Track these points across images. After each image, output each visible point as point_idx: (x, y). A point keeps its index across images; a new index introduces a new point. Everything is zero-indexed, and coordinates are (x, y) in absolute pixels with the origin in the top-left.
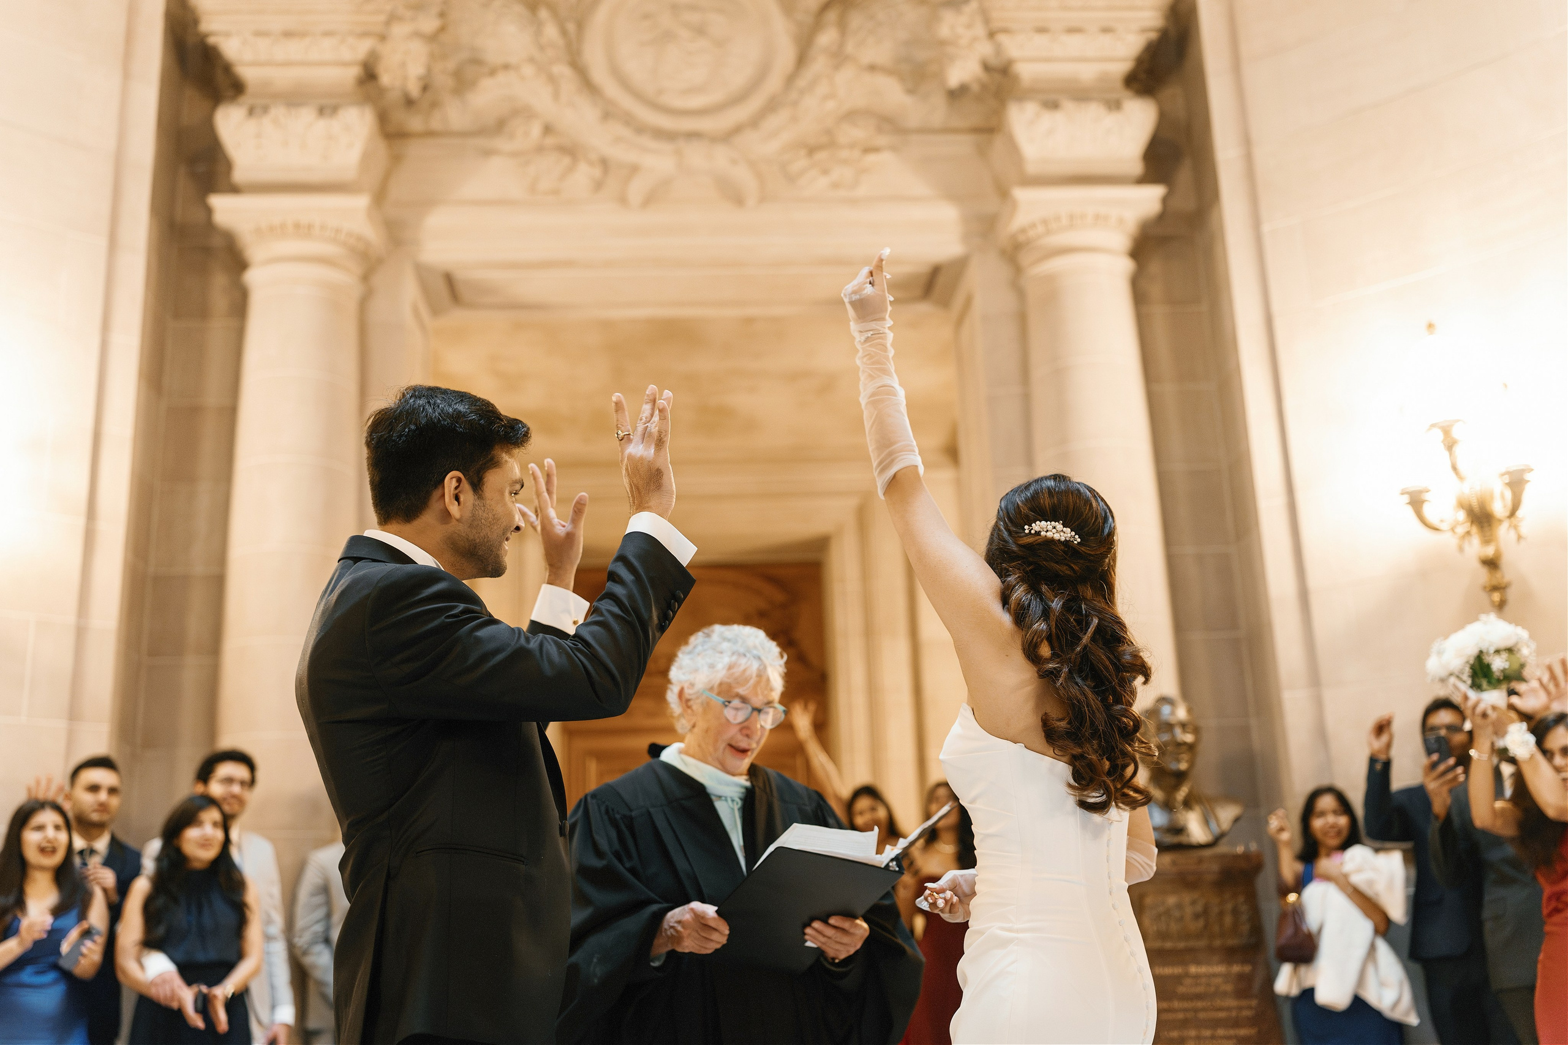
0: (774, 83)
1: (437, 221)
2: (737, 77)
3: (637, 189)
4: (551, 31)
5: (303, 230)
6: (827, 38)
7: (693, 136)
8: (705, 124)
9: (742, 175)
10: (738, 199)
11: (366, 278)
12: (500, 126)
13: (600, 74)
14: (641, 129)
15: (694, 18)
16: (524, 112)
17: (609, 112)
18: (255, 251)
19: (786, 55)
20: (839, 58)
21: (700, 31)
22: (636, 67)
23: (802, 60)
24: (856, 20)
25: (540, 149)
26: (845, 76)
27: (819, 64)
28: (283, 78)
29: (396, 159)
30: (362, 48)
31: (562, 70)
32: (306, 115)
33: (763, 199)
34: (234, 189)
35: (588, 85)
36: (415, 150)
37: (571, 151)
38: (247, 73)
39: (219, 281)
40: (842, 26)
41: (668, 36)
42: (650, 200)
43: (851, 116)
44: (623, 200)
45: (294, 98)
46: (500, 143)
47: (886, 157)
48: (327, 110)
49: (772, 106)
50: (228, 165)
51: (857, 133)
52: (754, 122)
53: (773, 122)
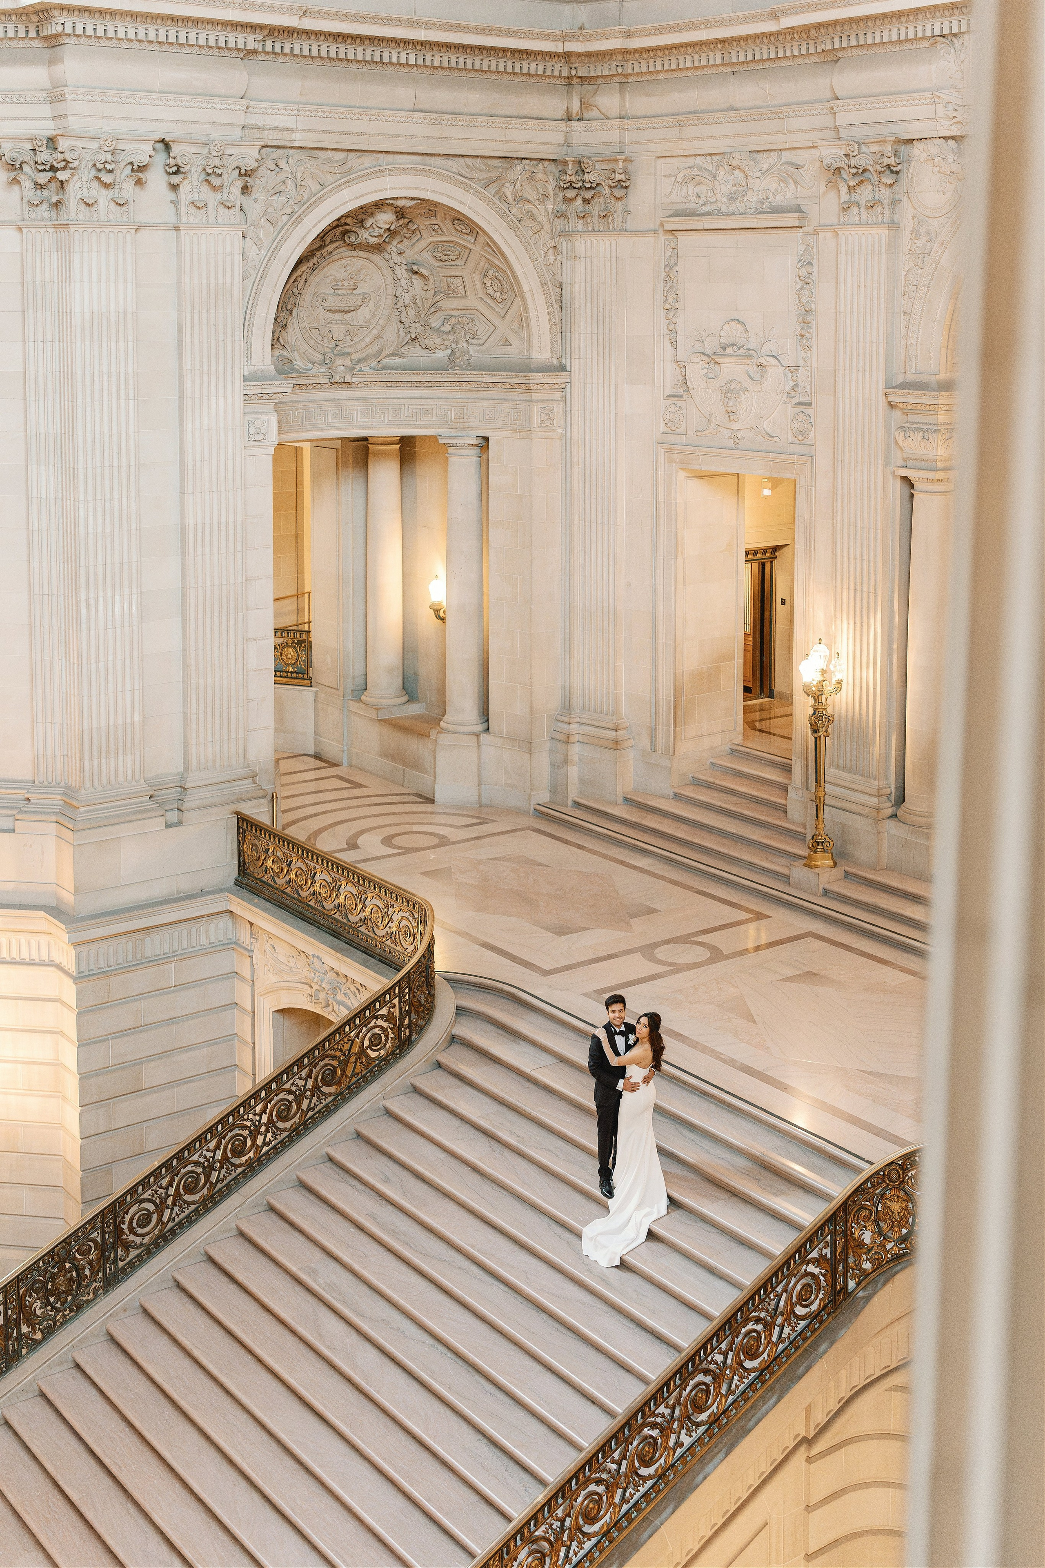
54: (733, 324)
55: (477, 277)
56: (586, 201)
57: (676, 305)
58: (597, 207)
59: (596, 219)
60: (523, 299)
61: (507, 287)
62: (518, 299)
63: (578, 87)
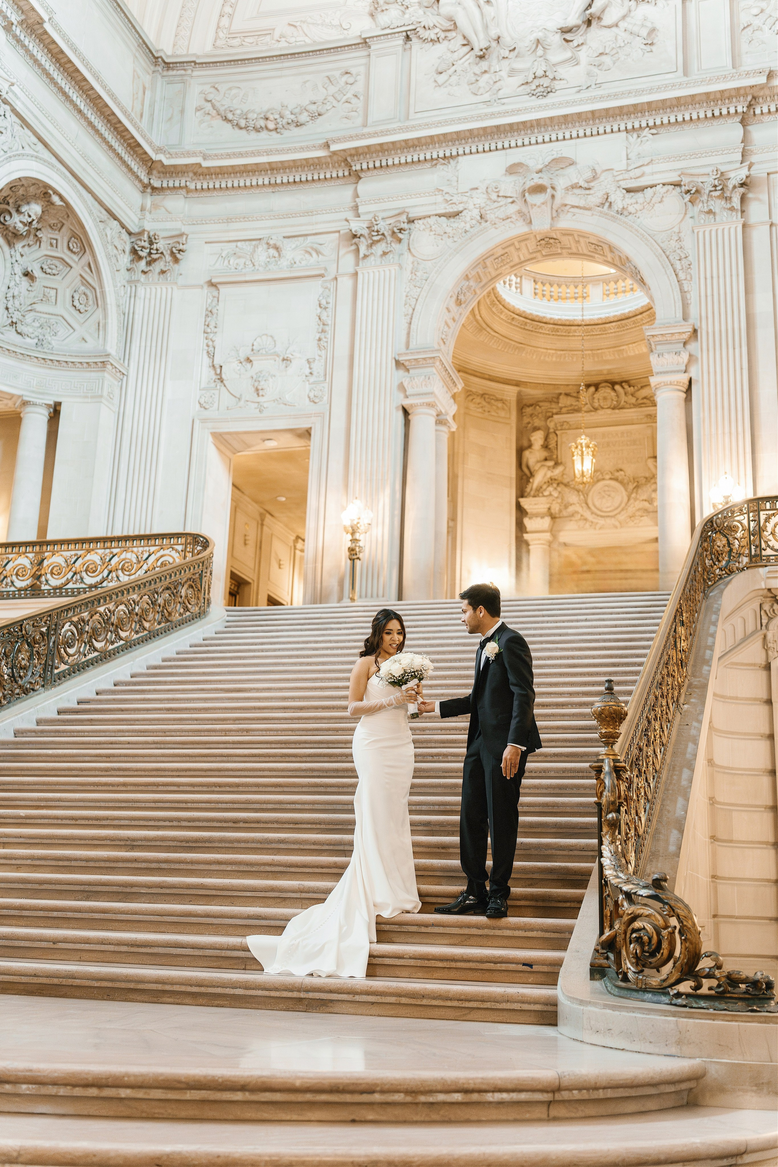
0: (623, 505)
1: (562, 534)
2: (616, 504)
3: (598, 527)
4: (582, 497)
5: (539, 539)
6: (633, 495)
7: (609, 516)
8: (611, 514)
9: (617, 524)
10: (616, 527)
11: (549, 546)
12: (572, 515)
13: (591, 505)
14: (598, 516)
15: (608, 493)
16: (577, 512)
17: (592, 513)
18: (531, 543)
19: (626, 499)
20: (636, 499)
21: (609, 496)
22: (597, 504)
23: (629, 500)
24: (640, 491)
25: (580, 520)
26: (637, 502)
27: (632, 501)
28: (535, 511)
29: (554, 522)
30: (548, 506)
31: (584, 505)
32: (539, 519)
33: (621, 527)
34: (527, 533)
35: (589, 507)
36: (557, 520)
37: (586, 520)
38: (528, 511)
39: (524, 546)
40: (637, 493)
41: (603, 497)
42: (600, 528)
43: (639, 510)
44: (595, 529)
45: (537, 515)
46: (573, 518)
47: (645, 518)
48: (542, 517)
49: (623, 510)
50: (526, 528)
51: (640, 513)
52: (619, 513)
53: (623, 513)
54: (264, 338)
55: (68, 294)
56: (149, 263)
57: (215, 330)
58: (158, 266)
59: (156, 276)
60: (105, 309)
61: (91, 302)
62: (100, 310)
63: (149, 196)
